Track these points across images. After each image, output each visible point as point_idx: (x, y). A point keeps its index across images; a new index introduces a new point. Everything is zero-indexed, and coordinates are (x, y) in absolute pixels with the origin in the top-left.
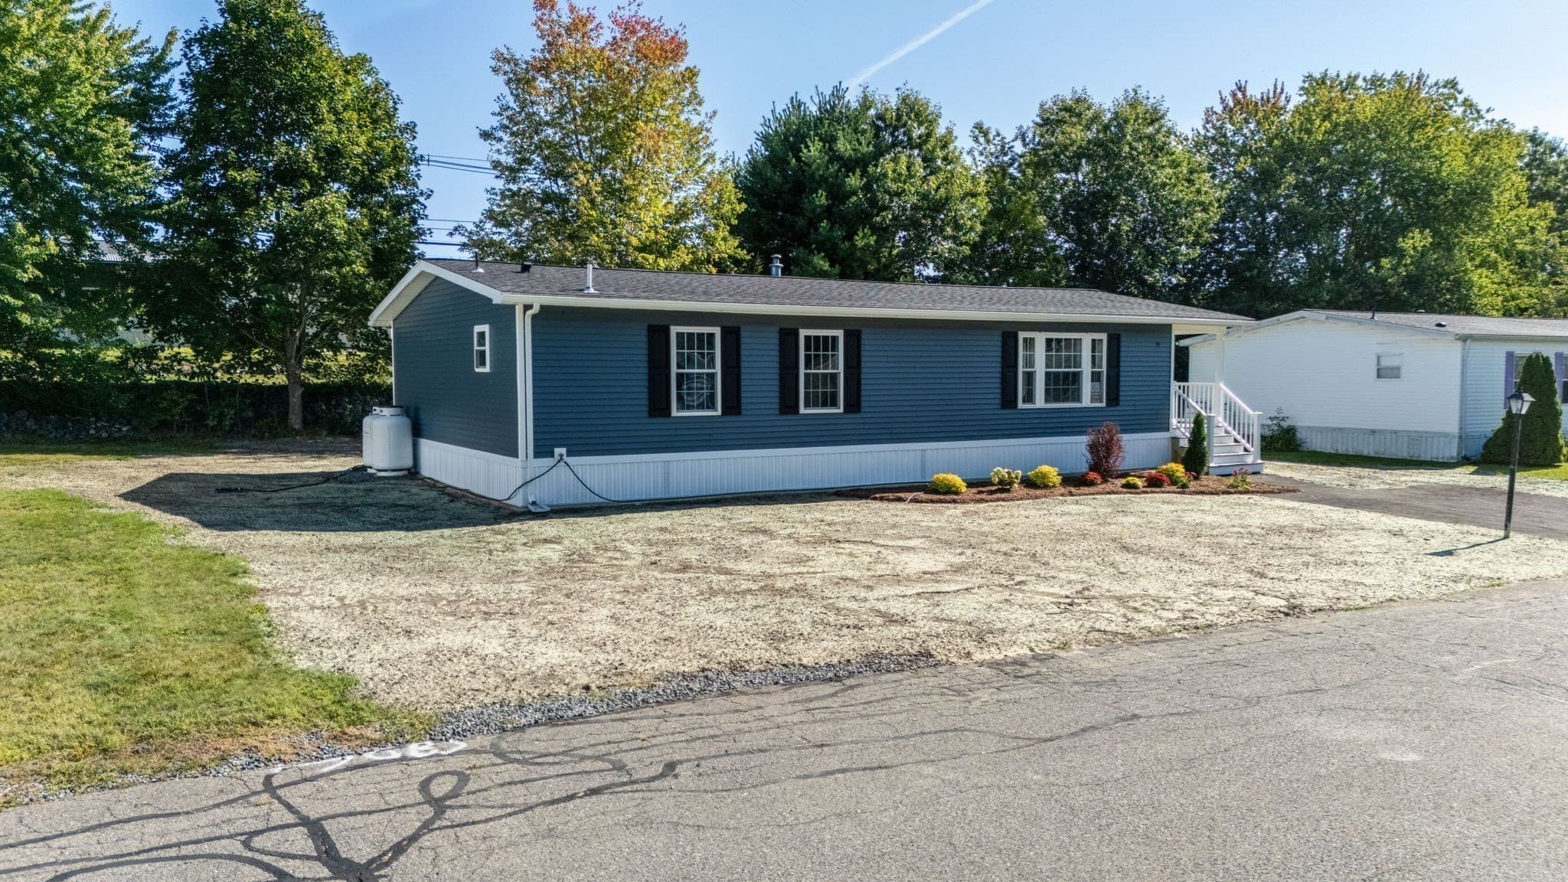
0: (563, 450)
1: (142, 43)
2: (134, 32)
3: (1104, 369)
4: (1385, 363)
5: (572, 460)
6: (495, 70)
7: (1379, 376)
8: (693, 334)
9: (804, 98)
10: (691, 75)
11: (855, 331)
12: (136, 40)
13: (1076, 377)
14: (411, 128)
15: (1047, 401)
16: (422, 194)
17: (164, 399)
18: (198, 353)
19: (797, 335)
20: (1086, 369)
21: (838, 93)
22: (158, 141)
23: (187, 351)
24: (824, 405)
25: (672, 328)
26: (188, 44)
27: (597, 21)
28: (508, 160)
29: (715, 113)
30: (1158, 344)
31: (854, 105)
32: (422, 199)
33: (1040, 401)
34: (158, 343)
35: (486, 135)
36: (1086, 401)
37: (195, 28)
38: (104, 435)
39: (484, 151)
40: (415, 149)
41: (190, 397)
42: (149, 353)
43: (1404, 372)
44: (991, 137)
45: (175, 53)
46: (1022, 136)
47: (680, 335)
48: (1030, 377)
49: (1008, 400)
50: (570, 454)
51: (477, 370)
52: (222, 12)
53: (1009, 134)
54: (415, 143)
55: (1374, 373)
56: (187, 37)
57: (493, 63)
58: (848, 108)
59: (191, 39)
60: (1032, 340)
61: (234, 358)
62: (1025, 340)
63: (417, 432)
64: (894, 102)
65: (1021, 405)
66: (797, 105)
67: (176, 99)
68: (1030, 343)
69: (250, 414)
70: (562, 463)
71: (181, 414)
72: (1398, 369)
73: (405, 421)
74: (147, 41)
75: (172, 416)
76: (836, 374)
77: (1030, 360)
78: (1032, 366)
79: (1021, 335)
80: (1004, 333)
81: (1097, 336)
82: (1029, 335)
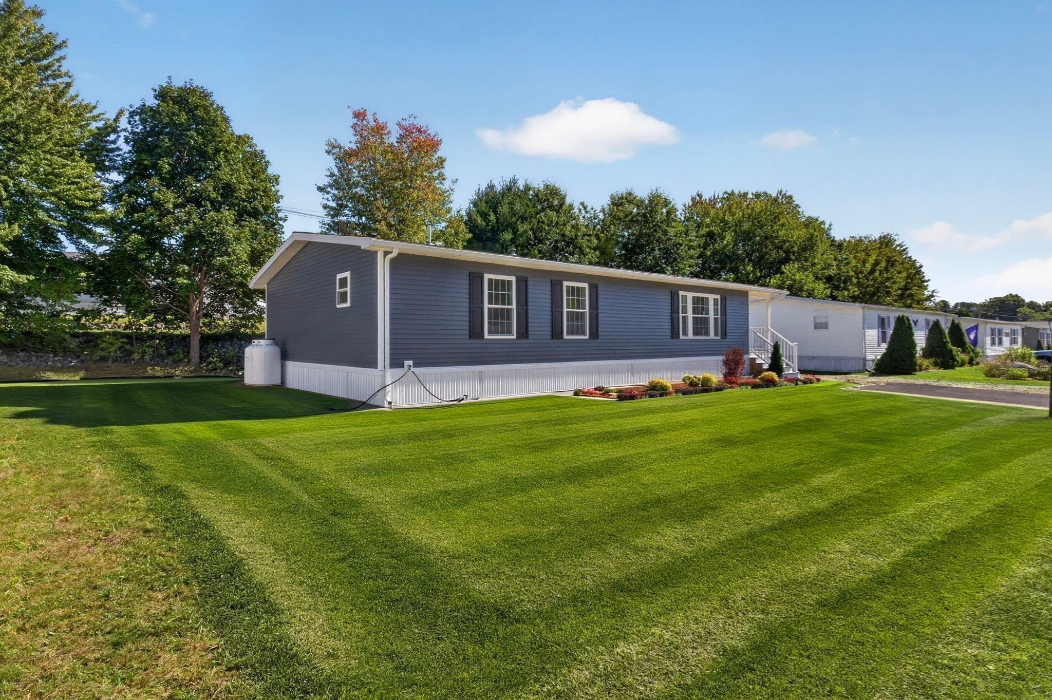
0: (411, 363)
1: (100, 115)
2: (94, 107)
3: (719, 316)
4: (819, 321)
5: (418, 370)
6: (328, 152)
7: (816, 328)
8: (498, 280)
9: (495, 182)
10: (442, 161)
11: (595, 284)
12: (95, 112)
13: (707, 321)
14: (276, 180)
15: (694, 334)
16: (281, 220)
17: (104, 342)
18: (128, 313)
19: (562, 285)
20: (711, 316)
21: (514, 181)
22: (107, 176)
23: (121, 312)
24: (578, 333)
25: (485, 275)
26: (132, 114)
27: (388, 129)
28: (333, 204)
29: (457, 180)
30: (742, 303)
31: (521, 188)
32: (281, 222)
33: (691, 336)
34: (102, 306)
35: (320, 189)
36: (712, 336)
37: (137, 104)
38: (59, 365)
39: (320, 198)
40: (278, 191)
41: (121, 340)
42: (96, 313)
43: (829, 325)
44: (588, 209)
45: (123, 123)
46: (603, 211)
47: (490, 281)
48: (685, 319)
49: (675, 334)
50: (415, 365)
51: (338, 306)
52: (156, 97)
53: (598, 209)
54: (277, 187)
55: (813, 326)
56: (131, 110)
57: (327, 148)
58: (518, 188)
59: (133, 112)
60: (686, 297)
61: (155, 317)
62: (682, 296)
63: (285, 356)
64: (542, 187)
65: (681, 337)
66: (491, 187)
67: (121, 150)
68: (685, 299)
69: (164, 352)
70: (410, 372)
71: (116, 351)
72: (827, 324)
73: (276, 350)
74: (103, 114)
75: (109, 353)
76: (584, 312)
77: (685, 309)
78: (686, 312)
79: (680, 293)
80: (671, 292)
81: (716, 296)
82: (684, 293)
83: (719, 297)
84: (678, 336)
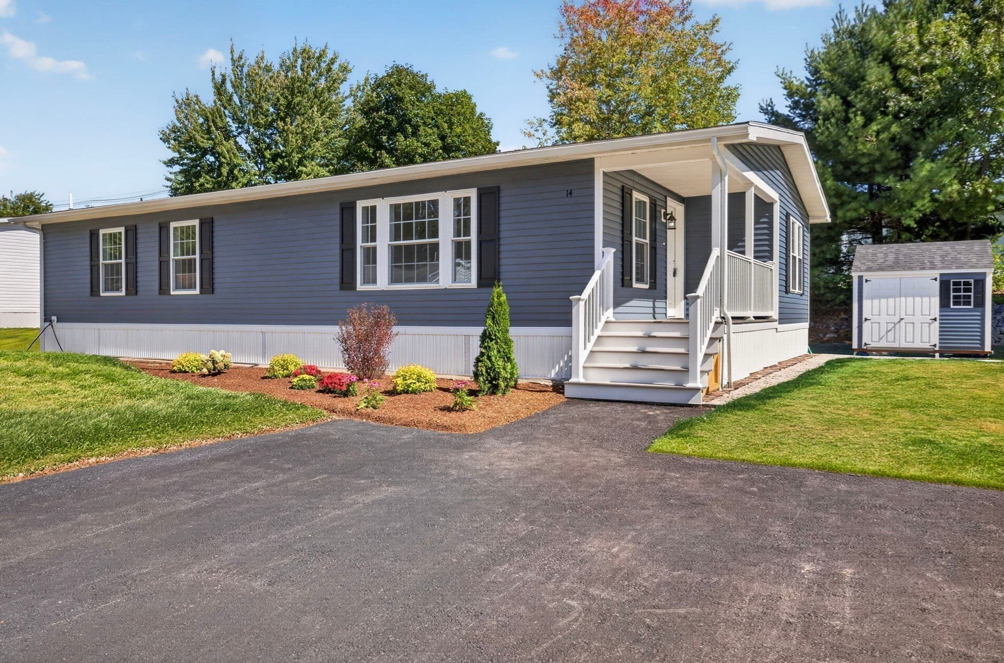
3: (473, 237)
11: (208, 221)
13: (434, 250)
15: (392, 280)
19: (168, 228)
20: (446, 239)
24: (187, 287)
25: (100, 230)
30: (570, 193)
33: (383, 282)
36: (445, 279)
47: (104, 236)
49: (347, 281)
60: (374, 208)
62: (365, 209)
65: (360, 287)
68: (371, 214)
76: (194, 259)
77: (371, 234)
78: (374, 239)
79: (360, 205)
80: (341, 204)
81: (461, 193)
82: (369, 203)
83: (472, 193)
84: (352, 285)
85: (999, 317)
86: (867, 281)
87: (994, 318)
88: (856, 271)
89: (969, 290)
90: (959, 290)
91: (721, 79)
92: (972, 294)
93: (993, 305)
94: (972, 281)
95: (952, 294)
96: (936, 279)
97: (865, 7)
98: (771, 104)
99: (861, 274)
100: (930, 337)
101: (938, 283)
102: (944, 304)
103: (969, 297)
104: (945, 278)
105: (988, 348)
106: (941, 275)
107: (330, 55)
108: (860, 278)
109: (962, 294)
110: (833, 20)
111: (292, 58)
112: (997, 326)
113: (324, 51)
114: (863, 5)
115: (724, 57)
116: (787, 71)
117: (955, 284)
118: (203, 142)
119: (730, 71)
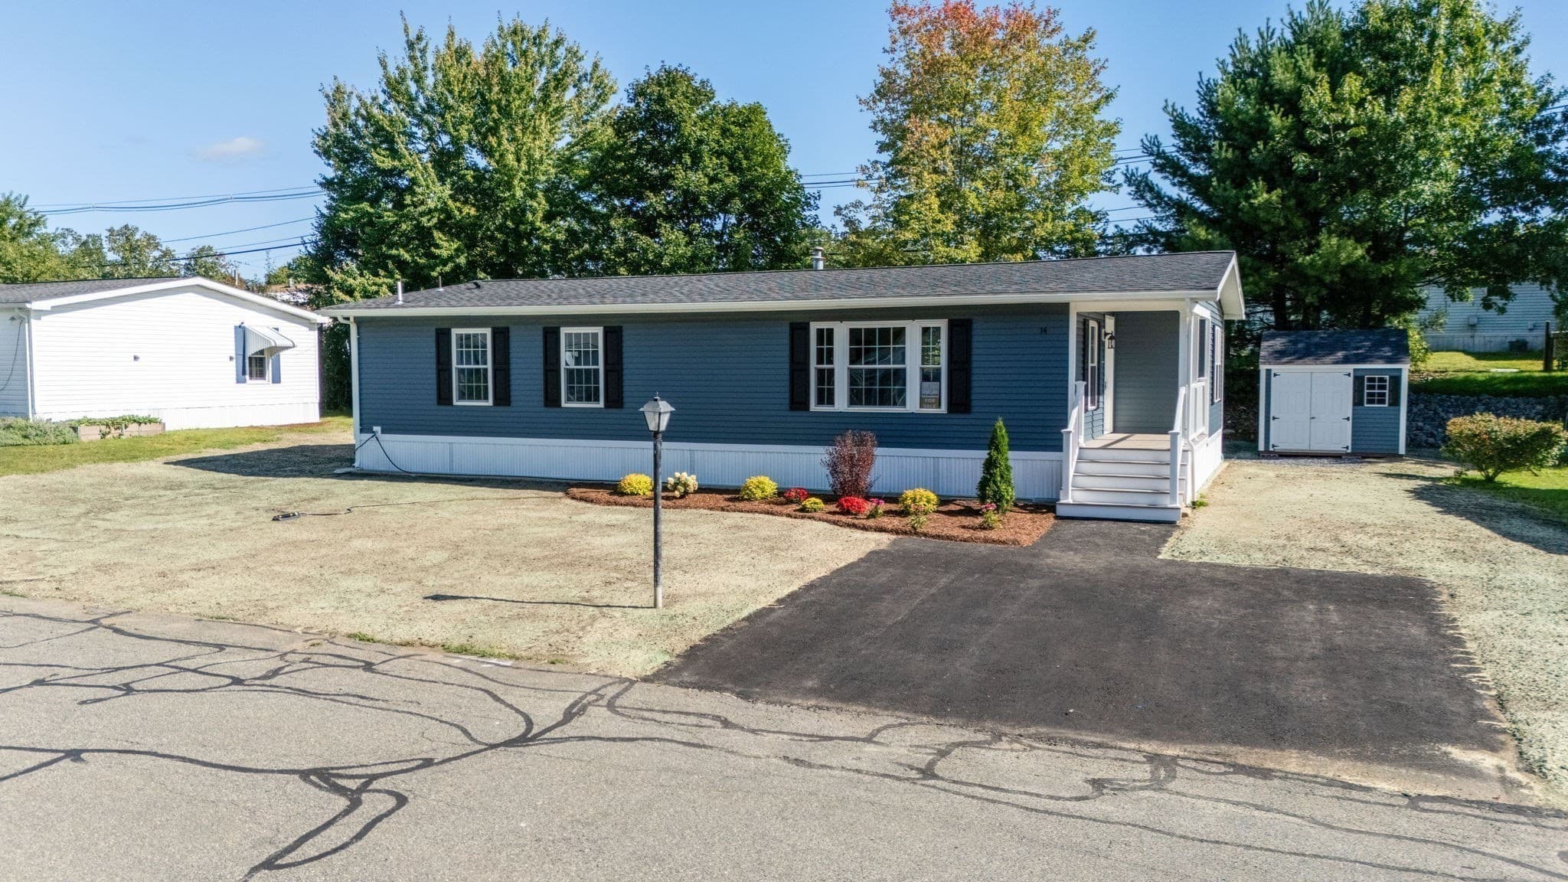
3: (943, 365)
8: (469, 335)
11: (615, 329)
13: (900, 376)
15: (852, 402)
19: (558, 334)
20: (913, 365)
25: (452, 330)
30: (1044, 331)
33: (841, 403)
36: (912, 404)
48: (826, 378)
49: (798, 402)
60: (830, 331)
62: (820, 332)
65: (814, 407)
68: (827, 336)
77: (827, 356)
78: (830, 362)
79: (814, 327)
80: (791, 324)
81: (931, 323)
82: (825, 325)
83: (942, 324)
84: (805, 406)
85: (1415, 410)
86: (1275, 375)
87: (1409, 411)
88: (1264, 363)
89: (1384, 387)
90: (1373, 387)
91: (1096, 108)
92: (1387, 391)
93: (1409, 395)
94: (1387, 377)
95: (1366, 391)
96: (1349, 375)
97: (1271, 30)
98: (1155, 142)
99: (1269, 367)
100: (1342, 438)
101: (1351, 379)
102: (1358, 401)
103: (1384, 394)
104: (1359, 374)
105: (1402, 450)
106: (1355, 370)
107: (550, 37)
108: (1268, 371)
109: (1376, 391)
110: (1231, 47)
111: (498, 42)
112: (1413, 420)
113: (544, 31)
114: (1268, 28)
115: (1098, 78)
116: (1178, 107)
117: (1370, 380)
118: (383, 162)
119: (1108, 97)
